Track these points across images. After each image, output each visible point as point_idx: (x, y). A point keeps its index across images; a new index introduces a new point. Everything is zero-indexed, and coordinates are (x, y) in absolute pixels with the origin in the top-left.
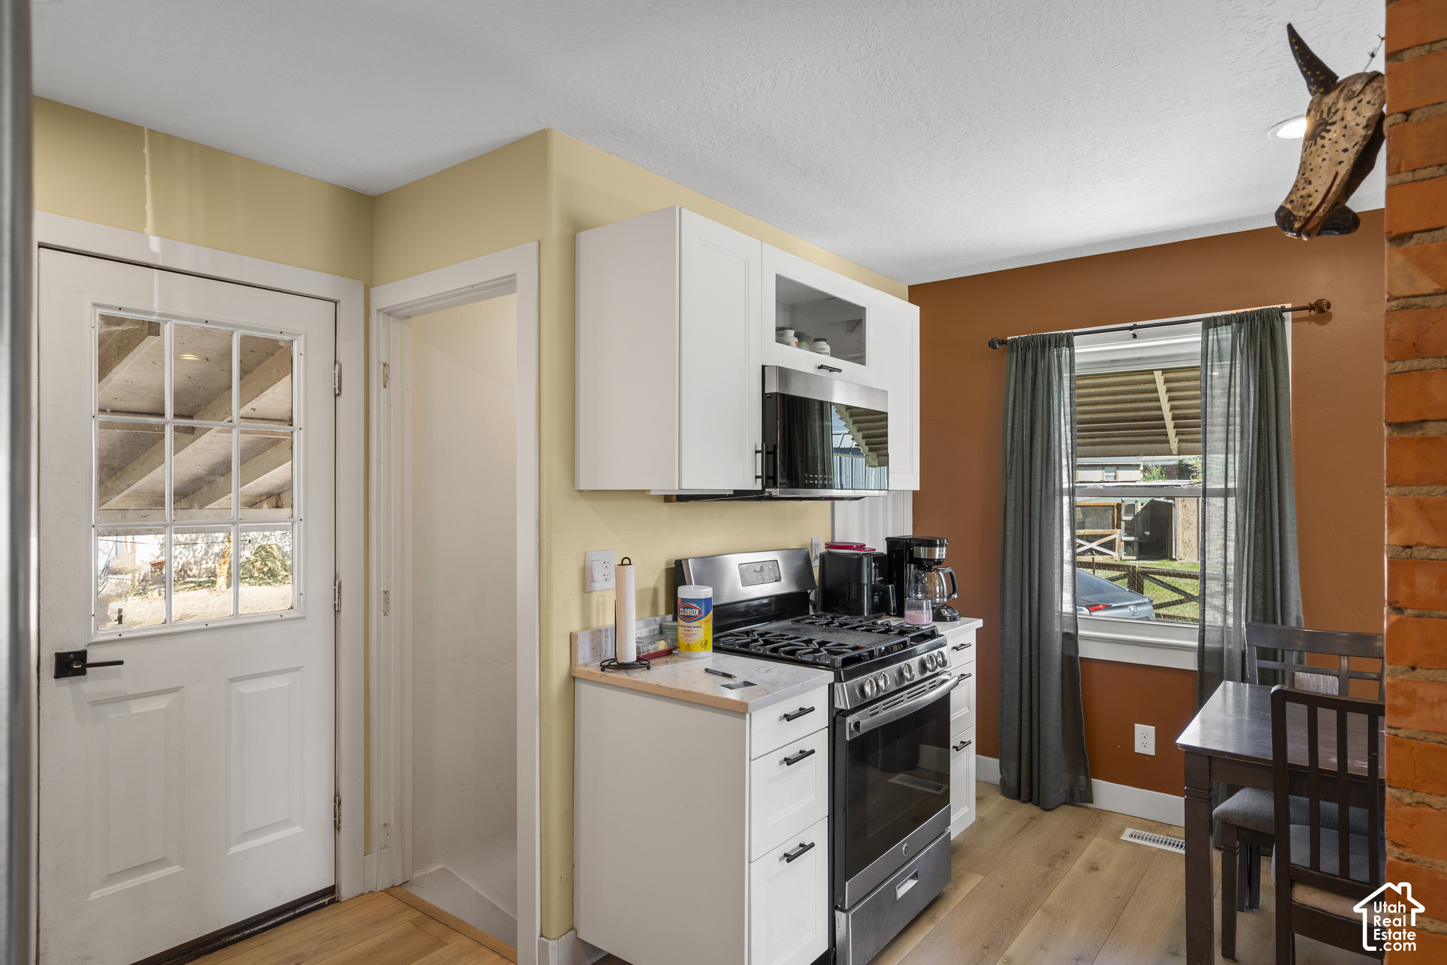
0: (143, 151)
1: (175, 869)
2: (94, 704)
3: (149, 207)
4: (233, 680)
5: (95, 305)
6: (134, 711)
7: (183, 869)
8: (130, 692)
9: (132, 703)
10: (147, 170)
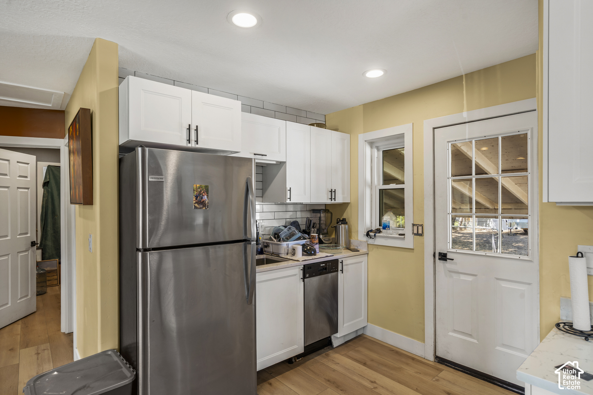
0: (463, 83)
1: (475, 341)
2: (450, 271)
3: (465, 102)
4: (497, 279)
5: (448, 142)
6: (461, 278)
7: (478, 343)
8: (460, 271)
9: (461, 275)
10: (464, 89)
